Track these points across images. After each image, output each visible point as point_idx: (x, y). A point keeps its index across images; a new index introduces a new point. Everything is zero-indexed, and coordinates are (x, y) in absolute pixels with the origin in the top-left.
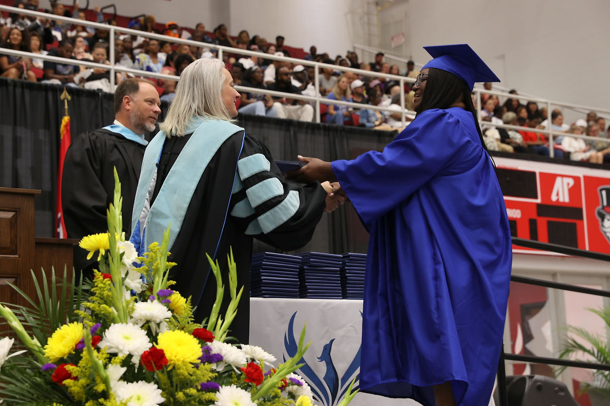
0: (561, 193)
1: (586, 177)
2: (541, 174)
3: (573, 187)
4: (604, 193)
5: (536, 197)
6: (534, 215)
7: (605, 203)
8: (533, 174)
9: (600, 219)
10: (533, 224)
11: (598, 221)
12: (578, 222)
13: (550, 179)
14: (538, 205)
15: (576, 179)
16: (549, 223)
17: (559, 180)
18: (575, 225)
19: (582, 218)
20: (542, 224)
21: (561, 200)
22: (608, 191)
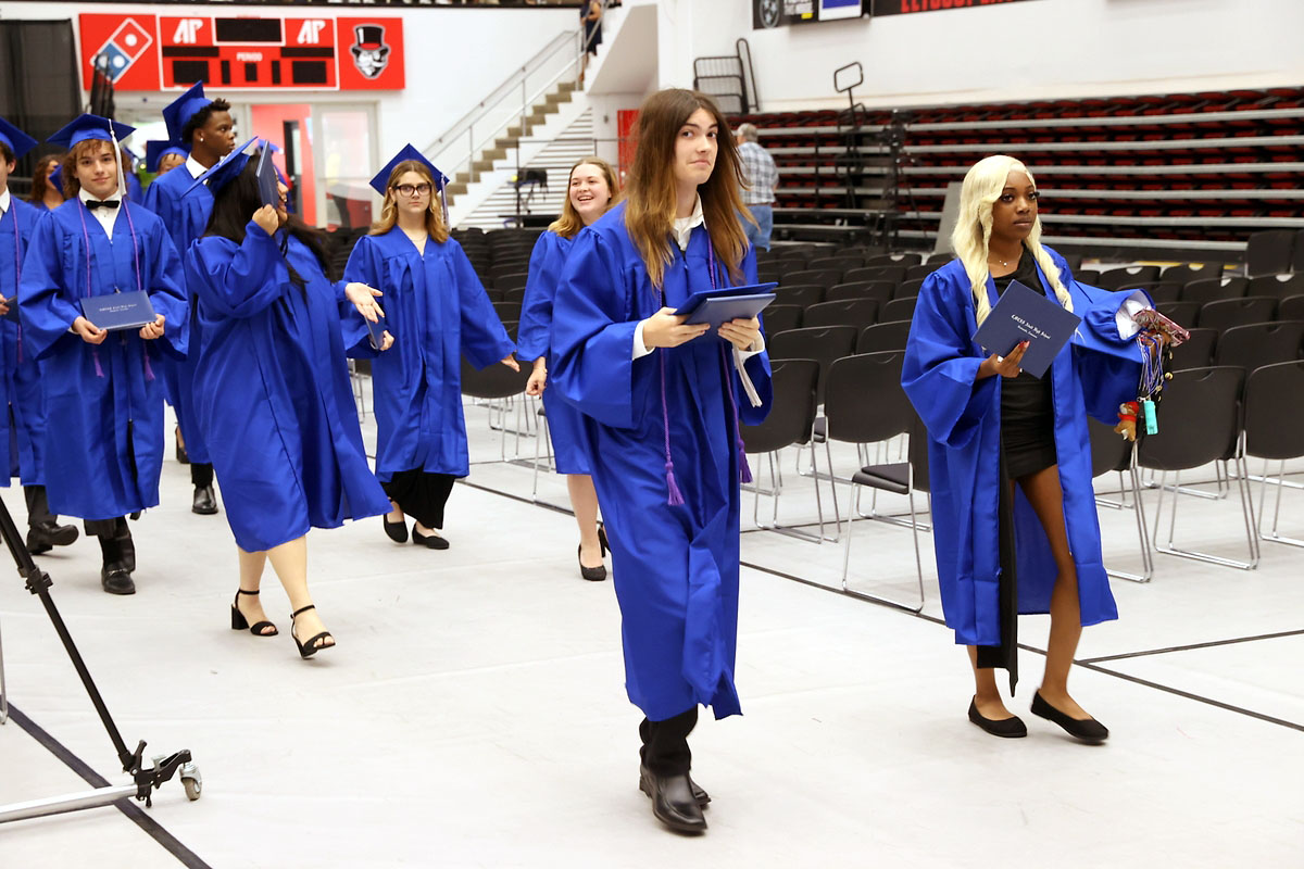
0: (309, 35)
1: (340, 20)
2: (287, 20)
3: (323, 29)
4: (361, 32)
5: (280, 40)
6: (277, 57)
7: (362, 41)
8: (277, 22)
9: (354, 56)
10: (275, 66)
11: (351, 57)
12: (328, 60)
13: (296, 25)
14: (282, 48)
15: (329, 22)
16: (294, 63)
17: (307, 24)
18: (324, 64)
19: (332, 56)
20: (286, 66)
21: (309, 41)
22: (365, 29)
